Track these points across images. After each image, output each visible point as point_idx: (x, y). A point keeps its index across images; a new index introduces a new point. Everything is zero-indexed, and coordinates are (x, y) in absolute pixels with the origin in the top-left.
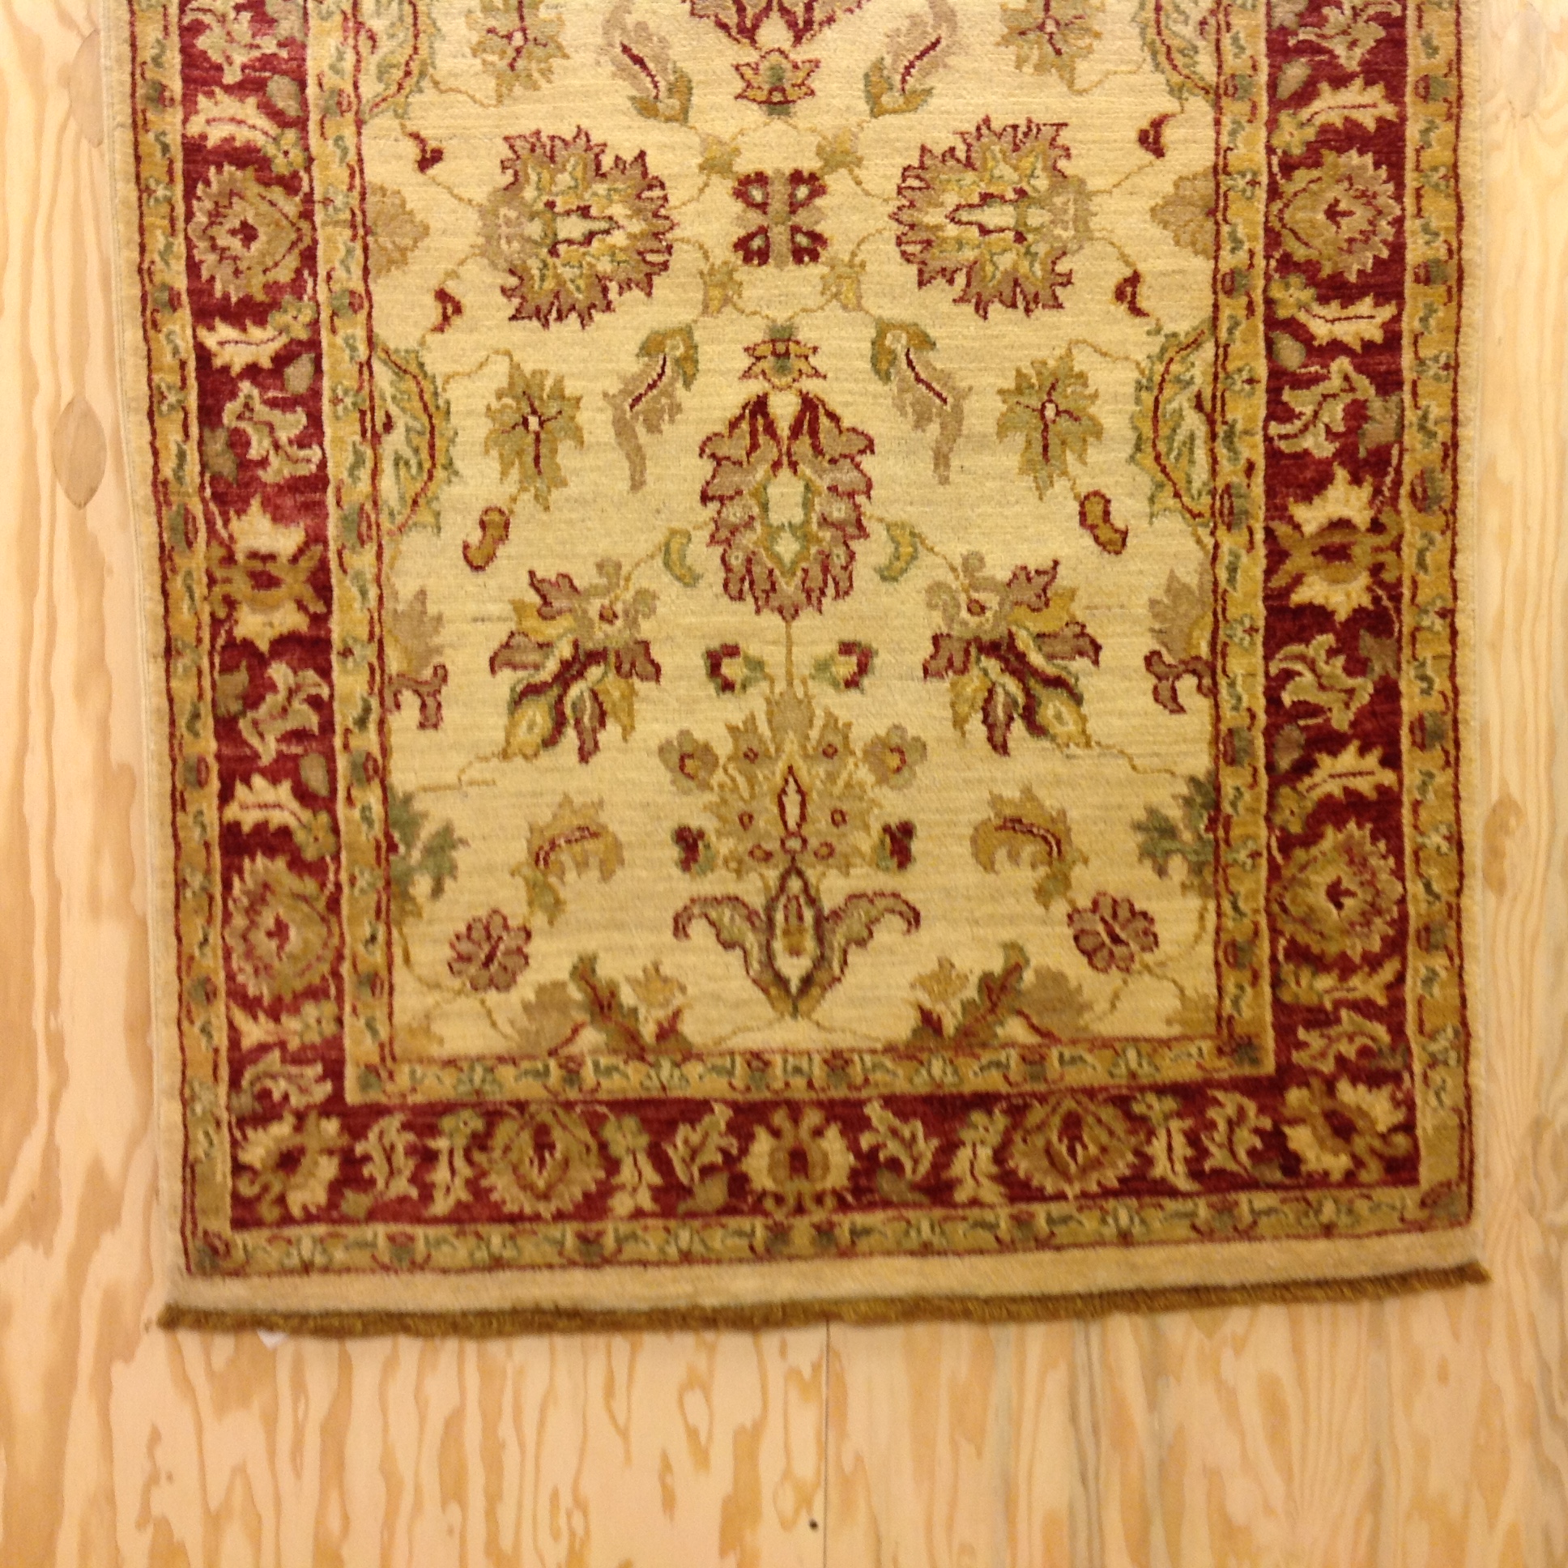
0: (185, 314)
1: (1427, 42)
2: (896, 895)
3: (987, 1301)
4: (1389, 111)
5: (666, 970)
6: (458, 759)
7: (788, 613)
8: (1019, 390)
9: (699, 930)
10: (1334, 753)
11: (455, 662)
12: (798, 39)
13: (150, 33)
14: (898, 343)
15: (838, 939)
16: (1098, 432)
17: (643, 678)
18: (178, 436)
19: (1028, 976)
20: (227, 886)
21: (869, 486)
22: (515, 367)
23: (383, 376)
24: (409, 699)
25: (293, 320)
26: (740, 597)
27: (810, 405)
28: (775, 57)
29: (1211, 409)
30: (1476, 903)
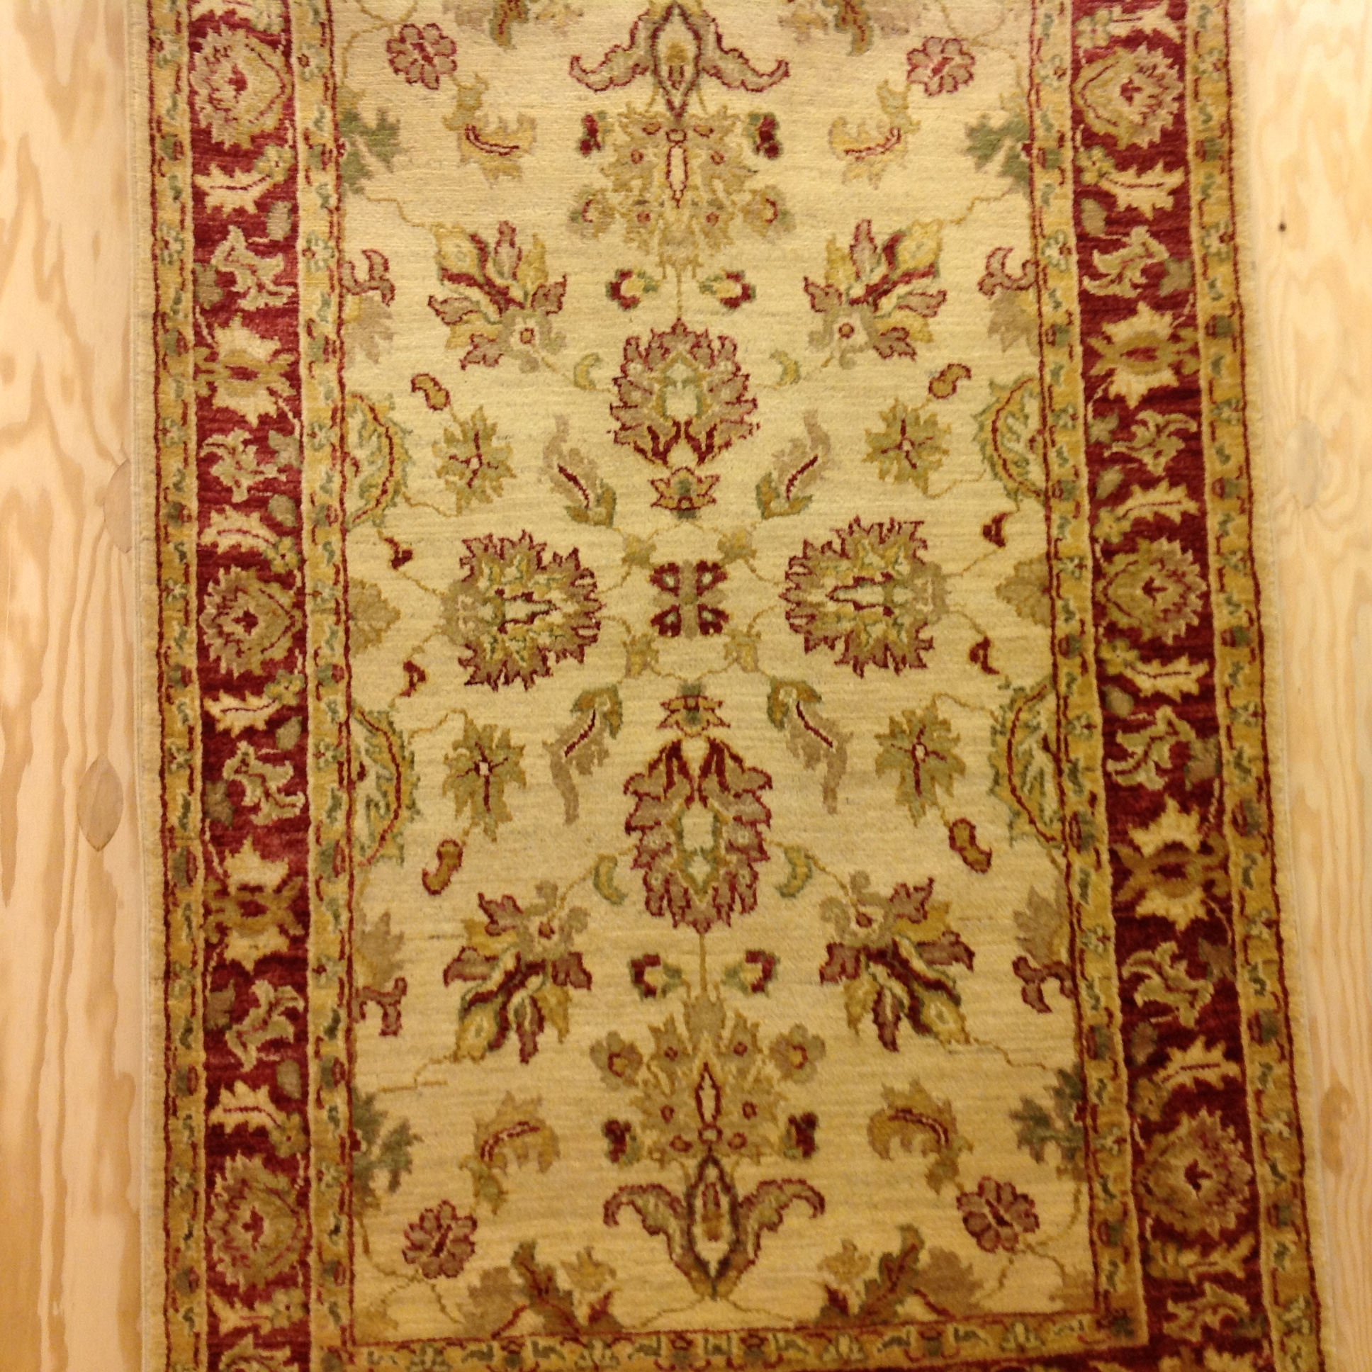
0: (195, 688)
1: (1220, 452)
2: (802, 1182)
4: (1191, 507)
5: (598, 1256)
6: (415, 1063)
7: (703, 927)
8: (893, 735)
9: (627, 1216)
10: (1184, 1047)
11: (413, 975)
12: (701, 460)
13: (173, 464)
14: (789, 697)
15: (752, 1225)
16: (961, 769)
17: (577, 986)
18: (185, 790)
19: (924, 1257)
20: (211, 1183)
21: (769, 815)
22: (469, 723)
23: (359, 732)
24: (372, 1009)
25: (285, 690)
26: (660, 913)
27: (716, 749)
28: (683, 474)
29: (1056, 750)
30: (1318, 1182)
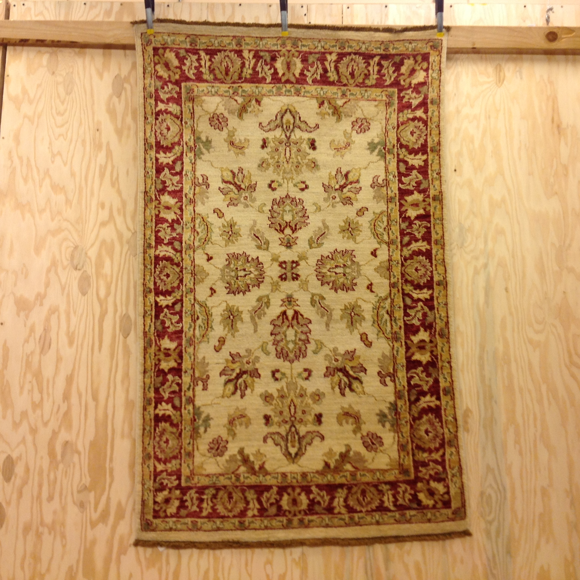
0: (153, 294)
1: (436, 232)
2: (318, 432)
3: (343, 540)
4: (428, 247)
5: (261, 451)
6: (211, 398)
7: (292, 362)
8: (345, 309)
9: (269, 441)
10: (424, 396)
11: (211, 374)
12: (293, 232)
13: (148, 232)
14: (317, 298)
15: (304, 443)
16: (364, 319)
17: (256, 377)
18: (150, 321)
19: (352, 453)
20: (155, 430)
21: (310, 331)
22: (228, 305)
23: (197, 307)
24: (200, 383)
25: (177, 295)
26: (280, 358)
27: (296, 313)
28: (288, 236)
29: (390, 314)
30: (461, 434)
